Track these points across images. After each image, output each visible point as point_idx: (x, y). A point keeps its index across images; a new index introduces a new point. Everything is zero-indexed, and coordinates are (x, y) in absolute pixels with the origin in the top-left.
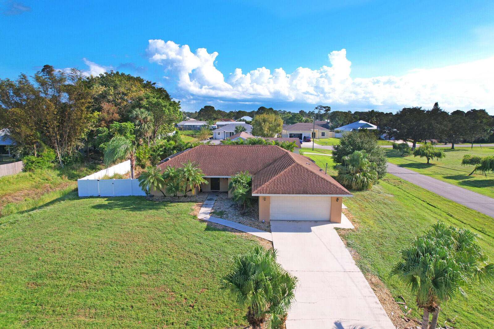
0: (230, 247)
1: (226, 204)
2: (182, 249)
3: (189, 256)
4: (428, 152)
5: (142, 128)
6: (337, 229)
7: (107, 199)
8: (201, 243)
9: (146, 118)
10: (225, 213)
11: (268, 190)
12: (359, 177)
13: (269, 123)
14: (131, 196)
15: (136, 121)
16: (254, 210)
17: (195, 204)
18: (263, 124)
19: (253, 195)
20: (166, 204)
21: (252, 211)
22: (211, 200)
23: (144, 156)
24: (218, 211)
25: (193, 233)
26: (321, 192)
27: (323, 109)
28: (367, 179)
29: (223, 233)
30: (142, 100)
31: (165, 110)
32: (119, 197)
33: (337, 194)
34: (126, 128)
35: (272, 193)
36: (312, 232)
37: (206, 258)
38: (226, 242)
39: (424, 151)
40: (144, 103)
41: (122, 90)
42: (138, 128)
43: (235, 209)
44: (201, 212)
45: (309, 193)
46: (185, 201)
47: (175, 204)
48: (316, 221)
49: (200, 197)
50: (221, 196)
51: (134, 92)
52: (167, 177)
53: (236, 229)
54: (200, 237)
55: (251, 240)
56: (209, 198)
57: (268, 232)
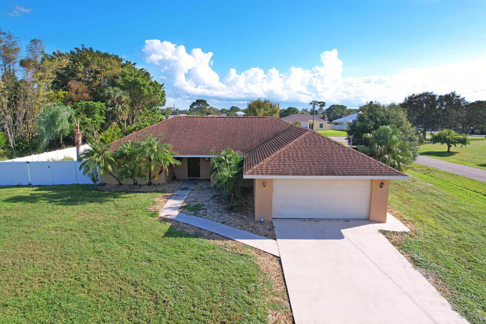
0: (202, 269)
1: (206, 195)
2: (113, 274)
3: (121, 290)
4: (450, 138)
5: (115, 110)
6: (384, 232)
7: (38, 188)
8: (150, 261)
9: (120, 97)
10: (203, 207)
11: (270, 169)
12: (389, 160)
13: (264, 109)
14: (74, 184)
15: (108, 101)
16: (247, 203)
17: (161, 195)
18: (257, 110)
19: (245, 177)
20: (118, 194)
21: (245, 205)
22: (185, 190)
23: (111, 140)
24: (192, 205)
25: (143, 240)
26: (356, 171)
27: (318, 104)
28: (398, 162)
29: (194, 240)
30: (117, 78)
31: (143, 90)
32: (57, 185)
33: (383, 175)
34: (94, 108)
35: (276, 174)
36: (345, 237)
37: (153, 293)
38: (196, 258)
39: (445, 137)
40: (119, 81)
41: (94, 67)
42: (110, 109)
43: (219, 201)
44: (166, 205)
45: (337, 173)
46: (148, 190)
47: (131, 195)
48: (347, 220)
49: (171, 185)
50: (201, 184)
51: (109, 70)
52: (121, 156)
53: (217, 234)
54: (152, 248)
55: (242, 255)
56: (183, 187)
57: (271, 238)
